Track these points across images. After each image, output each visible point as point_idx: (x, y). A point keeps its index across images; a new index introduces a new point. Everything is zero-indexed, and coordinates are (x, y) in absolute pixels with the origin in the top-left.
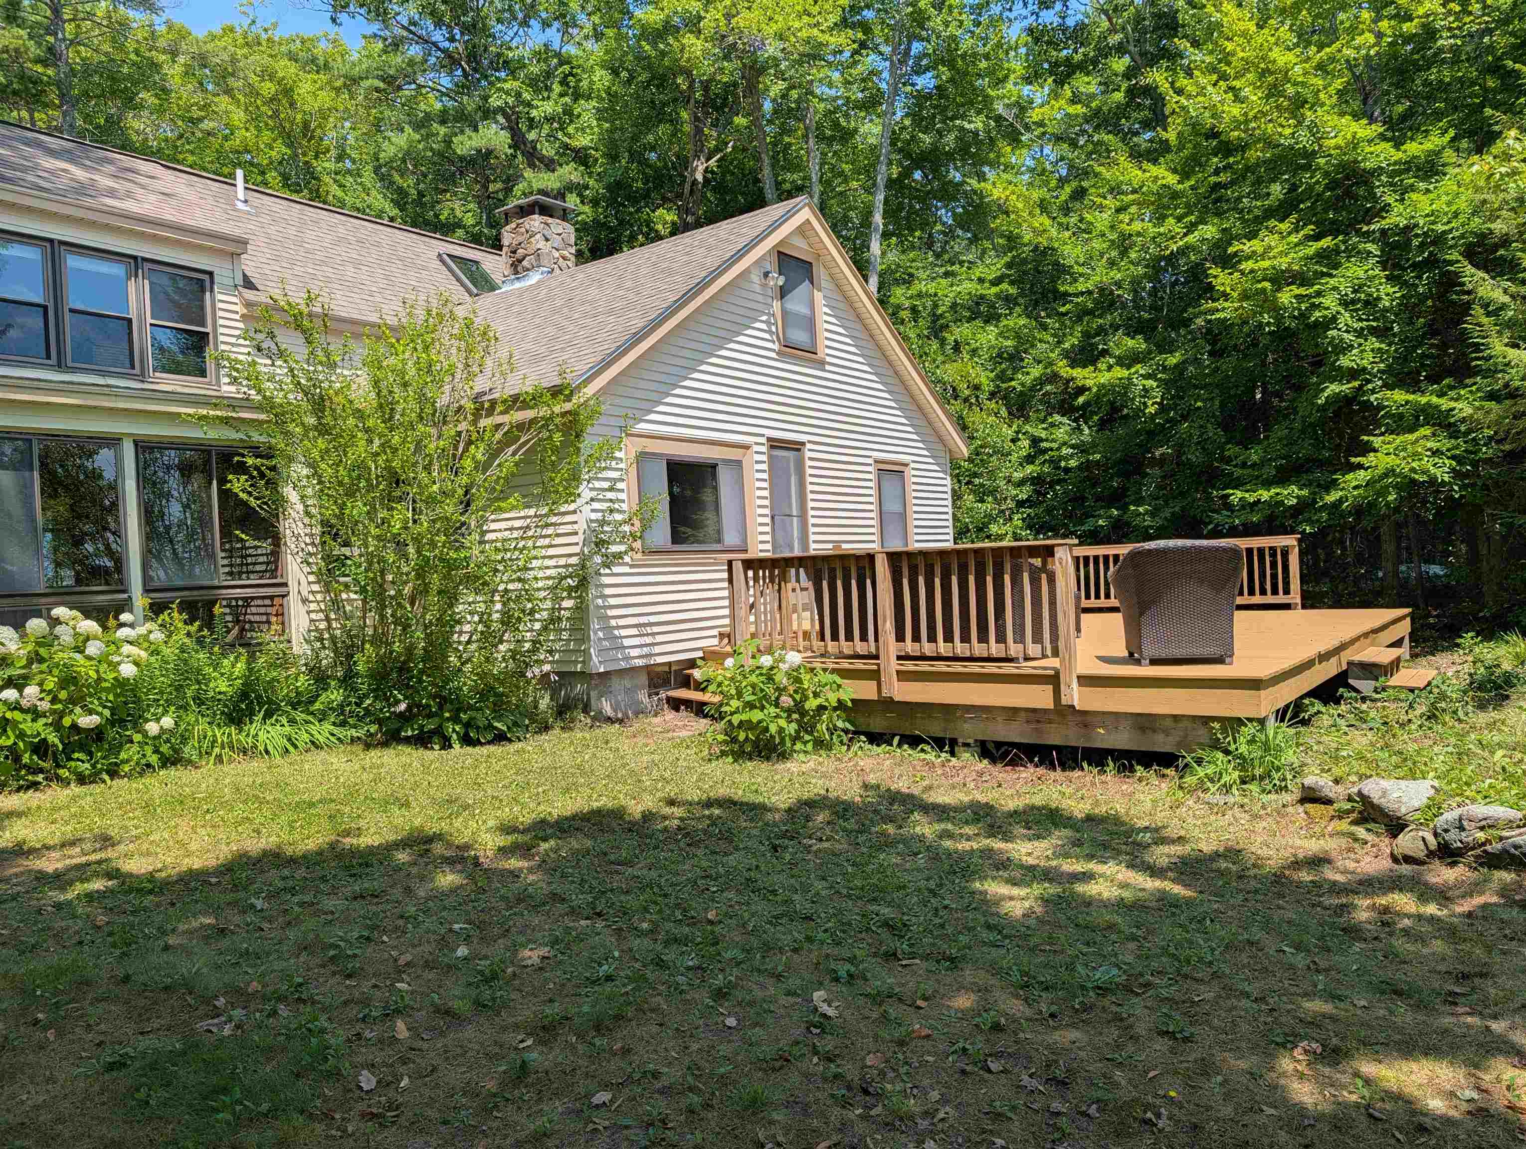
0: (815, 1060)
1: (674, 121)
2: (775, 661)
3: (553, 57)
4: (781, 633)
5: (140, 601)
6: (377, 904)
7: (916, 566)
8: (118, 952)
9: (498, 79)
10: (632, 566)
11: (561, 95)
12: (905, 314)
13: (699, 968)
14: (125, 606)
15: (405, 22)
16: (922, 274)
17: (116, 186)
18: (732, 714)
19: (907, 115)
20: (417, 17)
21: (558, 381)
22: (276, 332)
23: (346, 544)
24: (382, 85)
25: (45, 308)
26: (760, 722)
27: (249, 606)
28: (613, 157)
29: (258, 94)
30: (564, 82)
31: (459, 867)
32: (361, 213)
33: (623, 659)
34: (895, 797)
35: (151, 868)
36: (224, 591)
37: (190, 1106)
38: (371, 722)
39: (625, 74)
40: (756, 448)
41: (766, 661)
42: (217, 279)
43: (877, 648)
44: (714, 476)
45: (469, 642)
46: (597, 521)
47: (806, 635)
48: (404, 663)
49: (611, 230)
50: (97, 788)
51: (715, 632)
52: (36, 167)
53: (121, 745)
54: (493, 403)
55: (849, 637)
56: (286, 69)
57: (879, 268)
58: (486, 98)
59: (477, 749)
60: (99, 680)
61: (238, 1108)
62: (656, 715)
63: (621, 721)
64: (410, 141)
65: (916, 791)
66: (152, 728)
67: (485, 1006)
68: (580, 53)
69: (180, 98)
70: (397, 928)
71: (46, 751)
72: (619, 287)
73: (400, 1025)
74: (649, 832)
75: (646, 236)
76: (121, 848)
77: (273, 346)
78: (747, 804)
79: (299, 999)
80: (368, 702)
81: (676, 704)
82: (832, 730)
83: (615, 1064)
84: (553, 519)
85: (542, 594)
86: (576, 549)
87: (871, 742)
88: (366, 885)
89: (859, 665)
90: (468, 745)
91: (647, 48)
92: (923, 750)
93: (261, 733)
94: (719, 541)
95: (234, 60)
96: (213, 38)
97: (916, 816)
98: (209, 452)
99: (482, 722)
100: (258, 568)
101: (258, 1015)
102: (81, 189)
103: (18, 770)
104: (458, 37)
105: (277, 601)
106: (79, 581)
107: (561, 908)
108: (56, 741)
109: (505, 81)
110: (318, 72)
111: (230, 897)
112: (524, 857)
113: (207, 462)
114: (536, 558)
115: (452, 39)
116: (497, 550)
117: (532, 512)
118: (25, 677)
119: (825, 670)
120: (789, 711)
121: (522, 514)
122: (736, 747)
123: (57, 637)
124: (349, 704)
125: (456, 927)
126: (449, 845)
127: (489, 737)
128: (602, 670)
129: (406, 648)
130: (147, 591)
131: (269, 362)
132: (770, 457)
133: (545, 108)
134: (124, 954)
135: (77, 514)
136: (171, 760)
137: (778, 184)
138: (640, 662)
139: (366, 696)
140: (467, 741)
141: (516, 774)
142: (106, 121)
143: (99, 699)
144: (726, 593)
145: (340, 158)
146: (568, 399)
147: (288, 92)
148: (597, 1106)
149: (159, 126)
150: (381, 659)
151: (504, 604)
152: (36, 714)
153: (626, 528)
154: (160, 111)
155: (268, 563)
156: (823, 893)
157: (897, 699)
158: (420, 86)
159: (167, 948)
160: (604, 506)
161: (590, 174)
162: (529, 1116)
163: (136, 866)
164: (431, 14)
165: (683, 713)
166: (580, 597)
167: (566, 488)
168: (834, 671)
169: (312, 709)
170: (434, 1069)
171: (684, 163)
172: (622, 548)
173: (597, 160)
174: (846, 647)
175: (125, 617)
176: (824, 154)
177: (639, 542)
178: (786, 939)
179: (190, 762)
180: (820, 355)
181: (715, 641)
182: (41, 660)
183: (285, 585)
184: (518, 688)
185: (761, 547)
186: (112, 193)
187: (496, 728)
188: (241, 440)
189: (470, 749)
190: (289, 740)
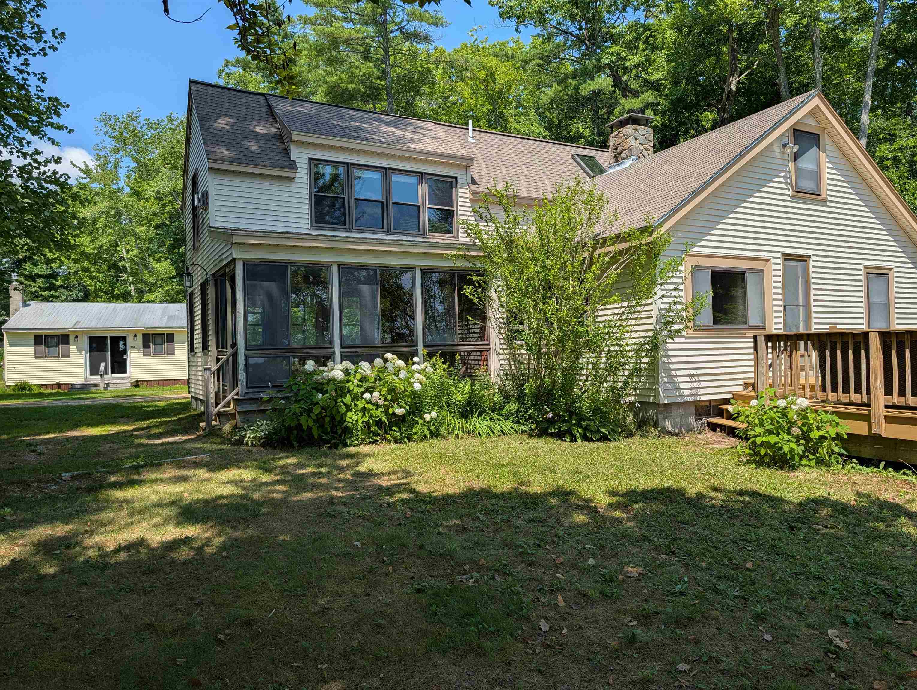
0: (833, 675)
1: (718, 55)
2: (788, 403)
3: (640, 27)
4: (791, 385)
5: (422, 351)
6: (542, 526)
7: (904, 342)
8: (417, 532)
9: (607, 47)
10: (686, 338)
11: (644, 50)
12: (889, 163)
13: (743, 597)
14: (414, 354)
15: (555, 24)
16: (903, 134)
17: (414, 137)
18: (756, 436)
19: (893, 22)
20: (561, 20)
21: (644, 224)
22: (490, 208)
23: (521, 323)
24: (541, 62)
25: (382, 202)
26: (776, 443)
27: (470, 355)
28: (676, 83)
29: (477, 78)
30: (646, 42)
31: (586, 512)
32: (528, 136)
33: (680, 396)
34: (883, 504)
35: (429, 490)
36: (460, 347)
37: (457, 620)
38: (532, 423)
39: (685, 30)
40: (774, 261)
41: (782, 403)
42: (459, 181)
43: (869, 399)
44: (743, 280)
45: (586, 381)
46: (665, 309)
47: (812, 388)
48: (550, 390)
49: (673, 129)
50: (403, 446)
51: (741, 382)
52: (380, 132)
53: (413, 425)
54: (605, 240)
55: (846, 390)
56: (492, 62)
57: (867, 132)
58: (599, 60)
59: (591, 444)
60: (405, 391)
61: (480, 626)
62: (700, 433)
63: (677, 435)
64: (556, 93)
65: (900, 501)
66: (427, 417)
67: (607, 596)
68: (656, 22)
69: (440, 87)
70: (554, 542)
71: (381, 425)
72: (682, 164)
73: (560, 598)
74: (702, 506)
75: (696, 130)
76: (415, 478)
77: (488, 216)
78: (769, 496)
79: (505, 573)
80: (531, 411)
81: (713, 427)
82: (831, 453)
83: (690, 648)
84: (638, 308)
85: (630, 354)
86: (651, 327)
87: (862, 464)
88: (535, 515)
89: (853, 410)
90: (586, 441)
91: (702, 10)
92: (905, 474)
93: (477, 424)
94: (745, 323)
95: (466, 62)
96: (456, 51)
97: (903, 520)
98: (454, 273)
99: (593, 427)
100: (475, 335)
101: (485, 577)
102: (400, 140)
103: (369, 434)
104: (584, 27)
105: (484, 353)
106: (393, 341)
107: (649, 545)
108: (386, 420)
109: (611, 47)
110: (508, 61)
111: (467, 511)
112: (623, 511)
113: (453, 279)
114: (627, 332)
115: (580, 29)
116: (605, 327)
117: (625, 304)
118: (374, 388)
119: (826, 412)
120: (798, 438)
121: (620, 305)
122: (758, 458)
123: (387, 368)
124: (521, 412)
125: (587, 546)
126: (579, 498)
127: (598, 437)
128: (666, 402)
129: (552, 382)
130: (425, 346)
131: (486, 224)
132: (784, 267)
133: (635, 59)
134: (420, 534)
135: (394, 305)
136: (435, 435)
137: (790, 85)
138: (690, 399)
139: (529, 408)
140: (585, 438)
141: (615, 460)
142: (407, 103)
143: (405, 400)
144: (752, 357)
145: (517, 107)
146: (650, 234)
147: (492, 74)
148: (681, 672)
149: (430, 103)
150: (538, 388)
151: (608, 359)
152: (378, 406)
153: (684, 314)
154: (431, 94)
155: (479, 333)
156: (832, 563)
157: (884, 435)
158: (562, 59)
159: (439, 533)
160: (671, 300)
161: (661, 96)
162: (638, 667)
163: (422, 488)
164: (570, 16)
165: (718, 433)
166: (654, 356)
167: (647, 289)
168: (833, 413)
169: (502, 413)
170: (580, 627)
171: (724, 80)
172: (681, 326)
173: (665, 87)
174: (844, 397)
175: (416, 359)
176: (825, 60)
177: (692, 322)
178: (804, 590)
179: (443, 436)
180: (824, 196)
181: (741, 388)
182: (380, 379)
183: (488, 345)
184: (615, 409)
185: (776, 326)
186: (412, 141)
187: (602, 432)
188: (471, 267)
189: (587, 443)
190: (490, 429)
